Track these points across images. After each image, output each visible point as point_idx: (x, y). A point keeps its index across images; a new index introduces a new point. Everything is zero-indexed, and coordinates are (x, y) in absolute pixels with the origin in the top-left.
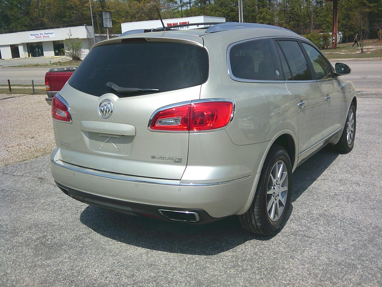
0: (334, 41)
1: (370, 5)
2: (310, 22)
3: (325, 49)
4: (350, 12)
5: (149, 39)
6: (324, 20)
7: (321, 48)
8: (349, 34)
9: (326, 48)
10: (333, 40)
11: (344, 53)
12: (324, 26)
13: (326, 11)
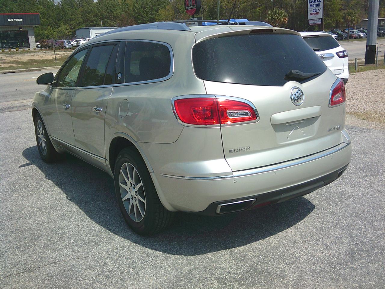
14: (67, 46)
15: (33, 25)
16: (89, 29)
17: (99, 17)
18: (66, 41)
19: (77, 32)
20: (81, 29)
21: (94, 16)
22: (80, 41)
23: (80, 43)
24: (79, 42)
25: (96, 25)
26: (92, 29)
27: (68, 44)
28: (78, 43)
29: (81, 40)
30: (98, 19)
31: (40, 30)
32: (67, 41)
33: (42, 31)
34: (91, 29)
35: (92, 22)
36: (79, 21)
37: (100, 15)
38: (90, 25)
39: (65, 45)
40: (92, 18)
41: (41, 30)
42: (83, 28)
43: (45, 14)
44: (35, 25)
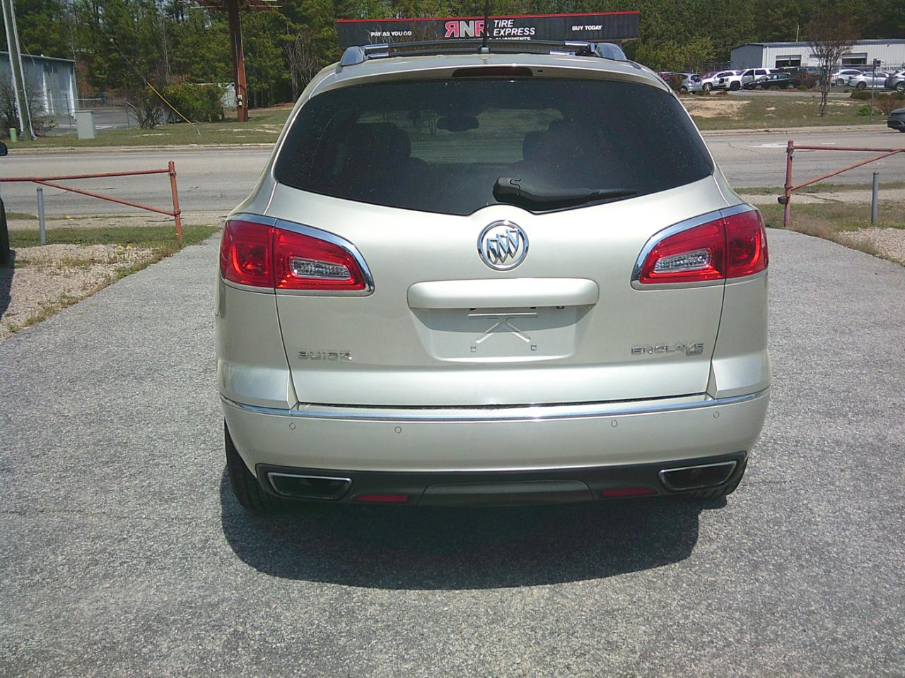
0: (240, 103)
1: (294, 26)
2: (162, 57)
3: (218, 121)
4: (254, 38)
5: (540, 70)
6: (195, 55)
7: (210, 120)
8: (260, 88)
9: (221, 118)
10: (239, 100)
11: (274, 132)
12: (197, 68)
13: (196, 33)
14: (690, 86)
15: (624, 38)
16: (762, 45)
17: (798, 16)
18: (690, 76)
19: (733, 54)
20: (744, 45)
21: (785, 15)
22: (732, 74)
23: (727, 80)
24: (725, 78)
25: (786, 37)
26: (770, 47)
27: (693, 81)
28: (722, 81)
29: (734, 72)
30: (793, 22)
31: (650, 50)
32: (692, 75)
33: (654, 51)
34: (766, 47)
35: (777, 29)
36: (745, 27)
37: (799, 12)
38: (770, 36)
39: (686, 85)
40: (780, 20)
41: (652, 49)
42: (748, 45)
43: (671, 12)
44: (626, 38)
